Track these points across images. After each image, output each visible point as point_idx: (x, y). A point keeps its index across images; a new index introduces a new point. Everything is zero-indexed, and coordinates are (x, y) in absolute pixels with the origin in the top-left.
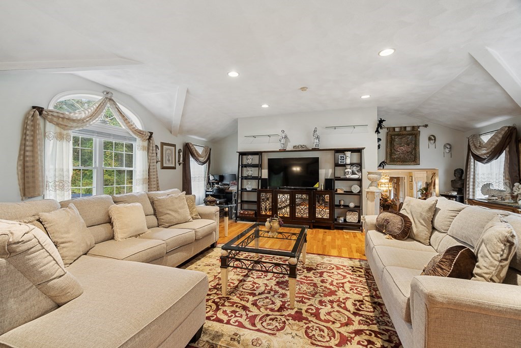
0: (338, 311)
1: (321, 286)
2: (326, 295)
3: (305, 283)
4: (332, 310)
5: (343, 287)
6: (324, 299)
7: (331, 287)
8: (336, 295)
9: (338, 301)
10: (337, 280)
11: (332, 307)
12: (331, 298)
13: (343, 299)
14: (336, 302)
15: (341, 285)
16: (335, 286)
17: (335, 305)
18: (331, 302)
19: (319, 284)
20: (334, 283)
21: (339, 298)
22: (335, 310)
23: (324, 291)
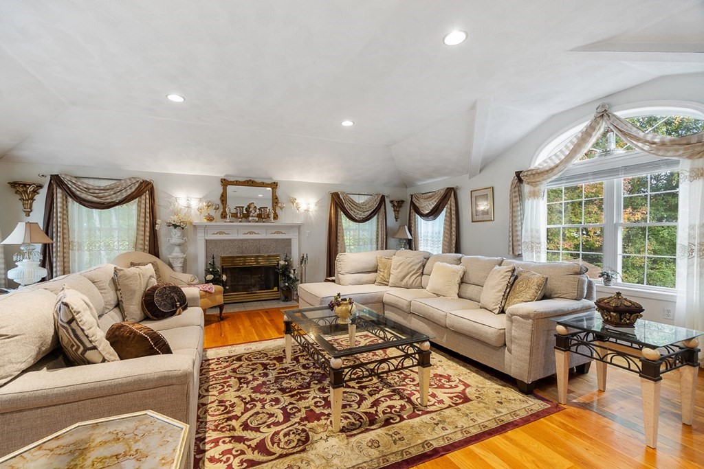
0: (245, 374)
1: (275, 392)
2: (264, 383)
3: (298, 389)
4: (252, 373)
5: (246, 403)
6: (264, 379)
7: (261, 396)
8: (252, 388)
9: (248, 383)
10: (257, 413)
11: (253, 375)
12: (256, 383)
13: (243, 387)
14: (250, 381)
15: (248, 406)
16: (257, 401)
17: (250, 378)
18: (255, 379)
19: (279, 395)
20: (259, 405)
21: (247, 387)
22: (249, 374)
23: (269, 388)
